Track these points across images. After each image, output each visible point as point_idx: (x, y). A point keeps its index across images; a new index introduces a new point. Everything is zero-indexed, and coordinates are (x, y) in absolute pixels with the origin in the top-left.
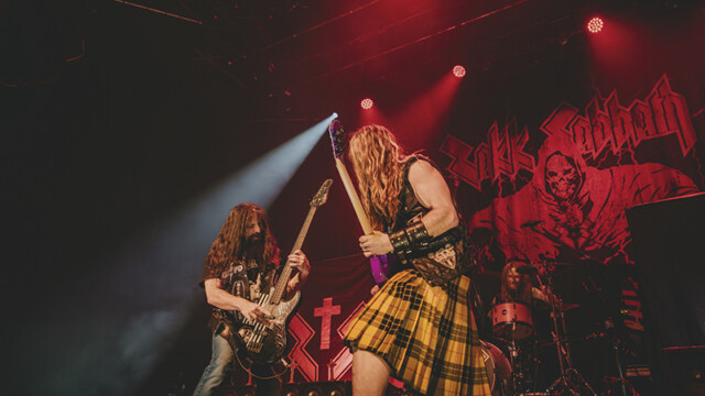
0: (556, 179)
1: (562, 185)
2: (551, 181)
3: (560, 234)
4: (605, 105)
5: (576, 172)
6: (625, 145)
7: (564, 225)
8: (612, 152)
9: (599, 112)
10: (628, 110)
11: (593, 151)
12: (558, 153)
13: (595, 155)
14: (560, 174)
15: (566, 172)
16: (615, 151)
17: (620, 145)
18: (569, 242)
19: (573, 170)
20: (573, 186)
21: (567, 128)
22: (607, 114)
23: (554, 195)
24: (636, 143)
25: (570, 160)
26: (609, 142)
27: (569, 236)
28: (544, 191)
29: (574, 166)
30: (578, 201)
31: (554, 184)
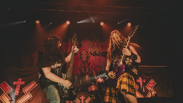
0: (83, 56)
1: (84, 58)
2: (82, 56)
3: (82, 70)
4: (96, 42)
5: (88, 55)
6: (99, 52)
7: (83, 68)
8: (96, 52)
9: (95, 43)
10: (101, 44)
11: (92, 51)
12: (84, 50)
13: (92, 52)
14: (84, 55)
15: (86, 55)
16: (97, 52)
17: (98, 51)
18: (84, 72)
19: (87, 55)
20: (87, 58)
21: (87, 45)
22: (96, 44)
23: (82, 60)
24: (101, 52)
25: (87, 52)
26: (96, 50)
27: (84, 70)
28: (80, 58)
29: (87, 54)
30: (87, 62)
31: (82, 57)
